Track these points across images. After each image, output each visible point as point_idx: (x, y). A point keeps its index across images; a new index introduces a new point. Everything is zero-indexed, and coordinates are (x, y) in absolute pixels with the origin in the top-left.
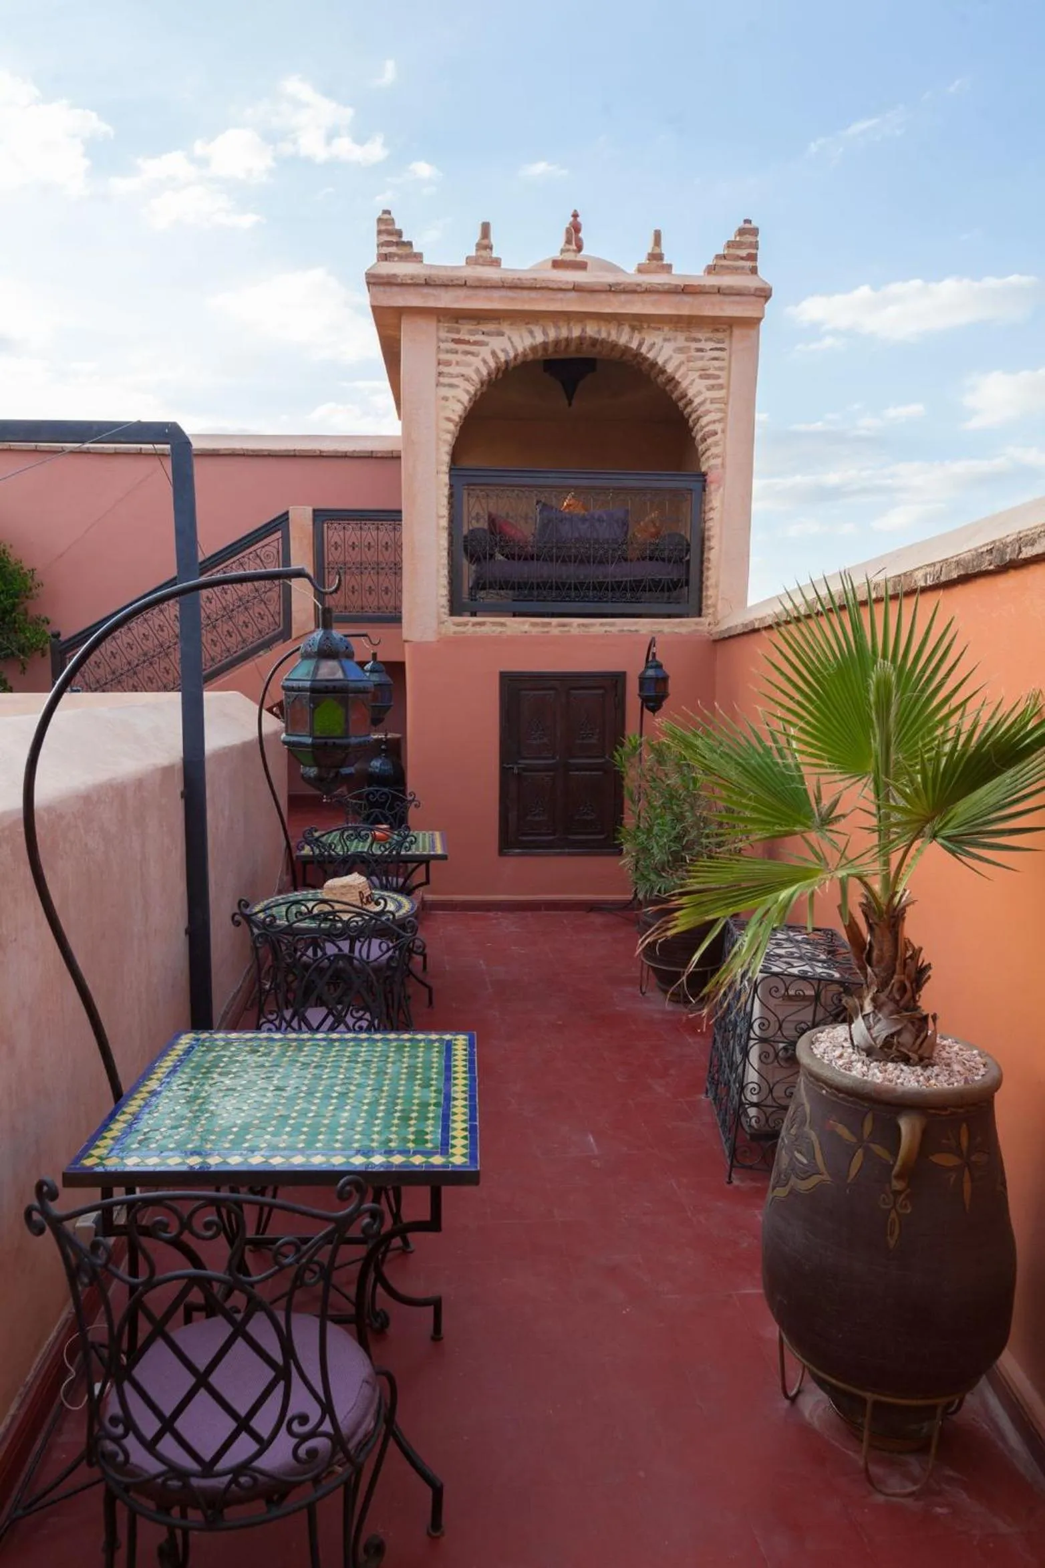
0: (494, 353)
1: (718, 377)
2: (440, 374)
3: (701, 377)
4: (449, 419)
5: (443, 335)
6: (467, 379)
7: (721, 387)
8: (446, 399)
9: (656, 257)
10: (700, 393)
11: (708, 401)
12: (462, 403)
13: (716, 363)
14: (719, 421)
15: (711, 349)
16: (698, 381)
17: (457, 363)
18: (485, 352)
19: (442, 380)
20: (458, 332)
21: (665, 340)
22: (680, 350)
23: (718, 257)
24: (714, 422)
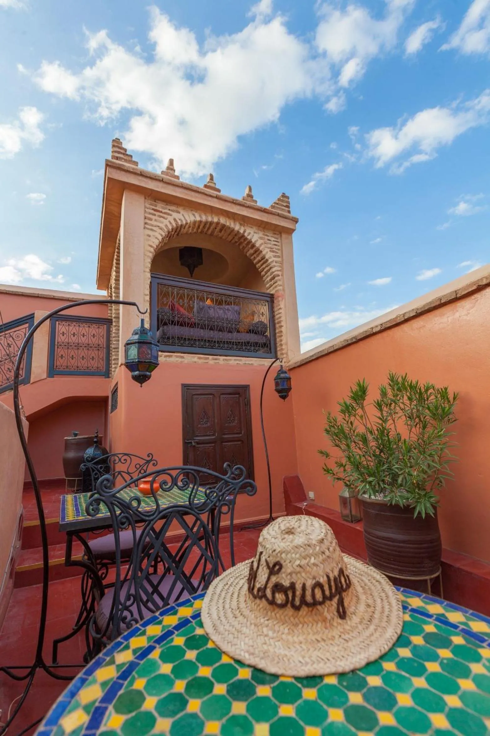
0: (175, 220)
1: (277, 253)
2: (146, 223)
3: (270, 251)
4: (151, 246)
5: (148, 206)
6: (161, 229)
7: (279, 257)
8: (149, 236)
9: (250, 196)
10: (270, 258)
11: (274, 262)
12: (158, 239)
13: (277, 247)
14: (280, 271)
15: (274, 241)
16: (269, 252)
17: (156, 220)
18: (170, 219)
19: (147, 226)
20: (156, 206)
21: (255, 233)
22: (261, 238)
23: (275, 203)
24: (278, 271)
